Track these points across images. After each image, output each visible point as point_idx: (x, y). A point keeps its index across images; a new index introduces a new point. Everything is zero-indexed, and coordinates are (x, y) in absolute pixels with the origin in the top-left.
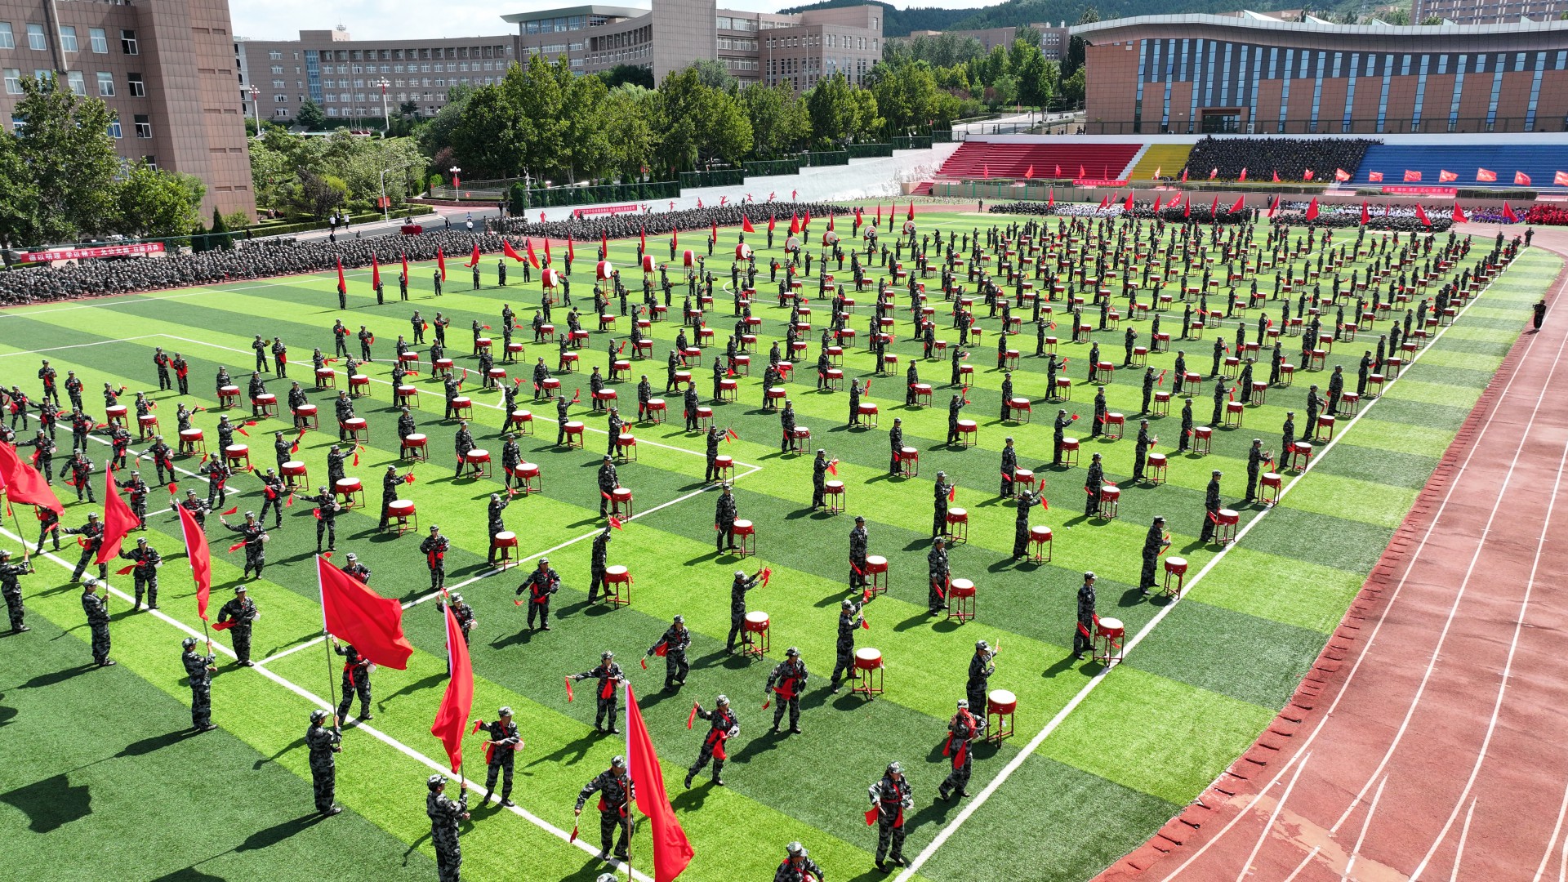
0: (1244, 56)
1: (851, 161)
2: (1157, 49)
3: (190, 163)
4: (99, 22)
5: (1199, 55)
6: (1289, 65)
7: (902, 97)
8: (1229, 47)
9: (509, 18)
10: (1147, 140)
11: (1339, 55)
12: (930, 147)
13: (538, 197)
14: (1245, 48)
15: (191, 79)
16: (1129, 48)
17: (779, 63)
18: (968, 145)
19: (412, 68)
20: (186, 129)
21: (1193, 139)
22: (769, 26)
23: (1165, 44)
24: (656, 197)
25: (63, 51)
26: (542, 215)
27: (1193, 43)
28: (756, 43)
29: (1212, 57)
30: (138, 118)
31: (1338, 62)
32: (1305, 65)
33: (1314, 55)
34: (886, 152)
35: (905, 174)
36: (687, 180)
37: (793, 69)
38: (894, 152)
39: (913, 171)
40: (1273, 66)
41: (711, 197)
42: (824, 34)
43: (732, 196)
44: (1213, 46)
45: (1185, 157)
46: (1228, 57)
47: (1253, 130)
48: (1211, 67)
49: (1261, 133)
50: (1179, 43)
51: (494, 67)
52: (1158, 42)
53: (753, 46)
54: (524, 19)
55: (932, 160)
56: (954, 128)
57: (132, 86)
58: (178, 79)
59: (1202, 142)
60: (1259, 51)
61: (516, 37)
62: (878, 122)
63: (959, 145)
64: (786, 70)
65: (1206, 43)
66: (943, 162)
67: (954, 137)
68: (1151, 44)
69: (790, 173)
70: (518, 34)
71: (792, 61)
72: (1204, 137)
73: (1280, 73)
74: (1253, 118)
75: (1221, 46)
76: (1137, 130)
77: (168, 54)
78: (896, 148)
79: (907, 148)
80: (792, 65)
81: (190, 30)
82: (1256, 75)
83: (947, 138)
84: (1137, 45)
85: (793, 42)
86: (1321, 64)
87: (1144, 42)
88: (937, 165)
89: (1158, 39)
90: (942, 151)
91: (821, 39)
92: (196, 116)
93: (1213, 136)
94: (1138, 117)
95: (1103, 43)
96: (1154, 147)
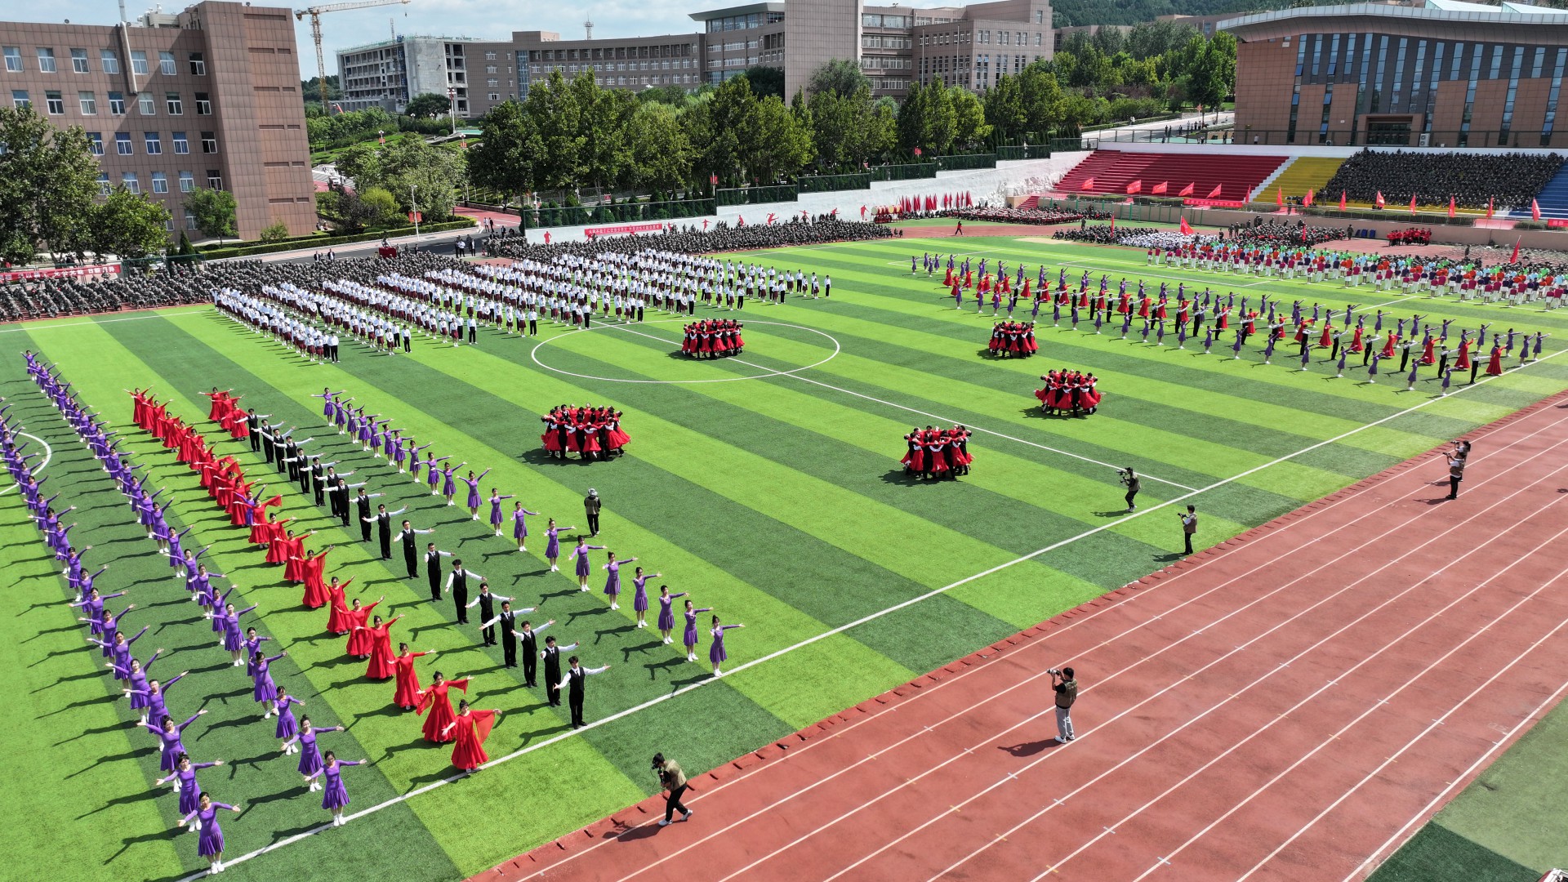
0: (1421, 53)
1: (938, 173)
2: (1318, 46)
3: (246, 178)
4: (169, 46)
5: (1367, 53)
6: (1477, 63)
7: (1015, 105)
8: (1404, 43)
9: (696, 17)
10: (1295, 152)
11: (1540, 51)
12: (1049, 157)
13: (547, 216)
14: (1423, 43)
15: (246, 98)
16: (1286, 45)
17: (931, 61)
18: (1099, 154)
19: (610, 67)
20: (241, 145)
21: (1347, 152)
22: (926, 22)
23: (1328, 39)
24: (691, 215)
25: (134, 74)
26: (547, 236)
27: (1361, 39)
28: (909, 41)
29: (1383, 55)
30: (205, 135)
31: (1539, 59)
32: (1497, 62)
33: (1509, 50)
34: (990, 164)
35: (1011, 187)
36: (730, 196)
37: (944, 68)
38: (998, 163)
39: (1023, 184)
40: (1456, 64)
41: (755, 215)
42: (976, 31)
43: (783, 212)
44: (1385, 41)
45: (1332, 172)
46: (1402, 54)
47: (1427, 141)
48: (1381, 66)
49: (1437, 145)
50: (1344, 39)
51: (682, 65)
52: (1320, 37)
53: (906, 44)
54: (709, 17)
55: (1050, 171)
56: (1085, 135)
57: (199, 105)
58: (235, 98)
59: (1357, 155)
60: (1440, 47)
61: (701, 36)
62: (984, 129)
63: (1087, 154)
64: (938, 68)
65: (1377, 39)
66: (1066, 173)
67: (1084, 146)
68: (1311, 40)
69: (859, 187)
70: (704, 31)
71: (944, 59)
72: (1360, 149)
73: (1465, 74)
74: (1428, 129)
75: (1394, 41)
76: (1291, 140)
77: (225, 75)
78: (1000, 159)
79: (1021, 157)
80: (944, 63)
81: (246, 52)
82: (1436, 75)
83: (1076, 147)
84: (1295, 41)
85: (945, 39)
86: (1518, 61)
87: (1304, 38)
88: (1056, 177)
89: (1320, 32)
90: (1064, 162)
91: (972, 36)
92: (251, 133)
93: (1370, 149)
94: (1293, 124)
95: (1256, 39)
96: (1303, 161)
